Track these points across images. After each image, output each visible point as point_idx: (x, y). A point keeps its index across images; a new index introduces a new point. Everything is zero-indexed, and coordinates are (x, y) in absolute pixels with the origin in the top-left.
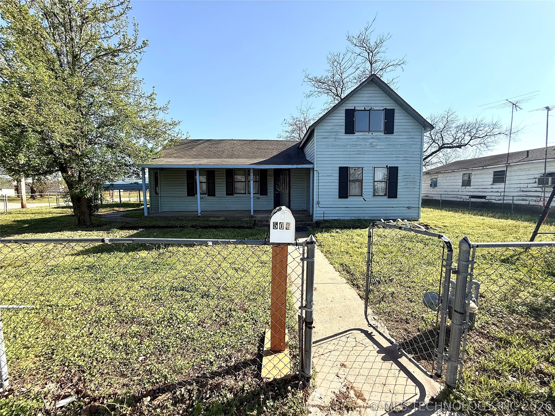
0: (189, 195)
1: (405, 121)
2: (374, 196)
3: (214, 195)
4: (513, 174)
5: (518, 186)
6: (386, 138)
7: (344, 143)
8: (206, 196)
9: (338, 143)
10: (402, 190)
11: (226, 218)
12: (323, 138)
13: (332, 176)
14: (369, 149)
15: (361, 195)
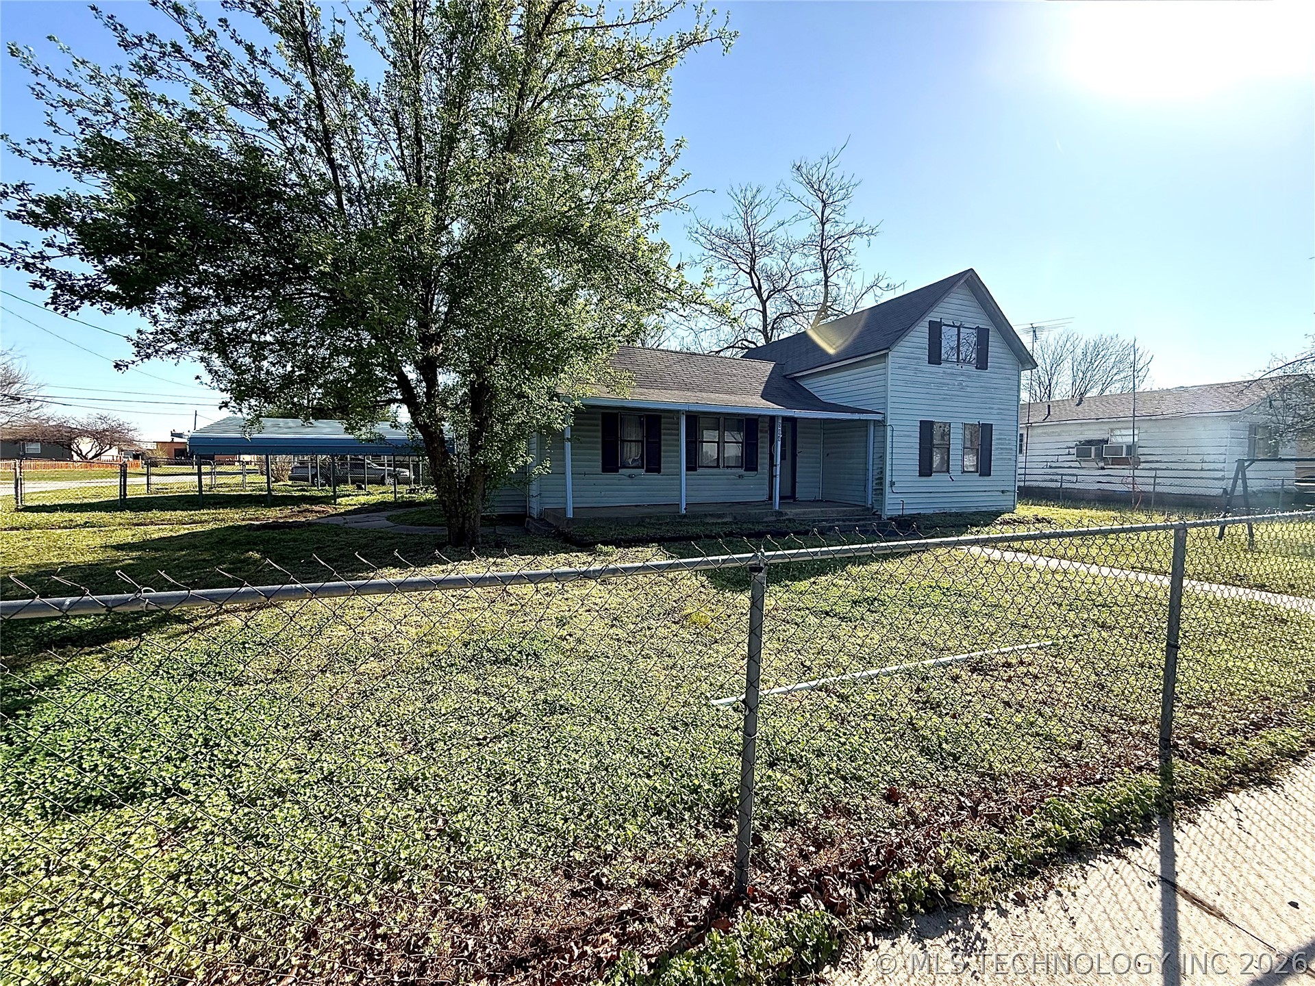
0: (605, 470)
1: (1001, 350)
2: (964, 472)
3: (658, 471)
4: (1036, 440)
5: (1045, 459)
6: (979, 376)
7: (927, 380)
8: (643, 471)
9: (920, 379)
10: (999, 463)
11: (735, 518)
12: (899, 368)
13: (909, 436)
14: (958, 393)
15: (948, 472)
